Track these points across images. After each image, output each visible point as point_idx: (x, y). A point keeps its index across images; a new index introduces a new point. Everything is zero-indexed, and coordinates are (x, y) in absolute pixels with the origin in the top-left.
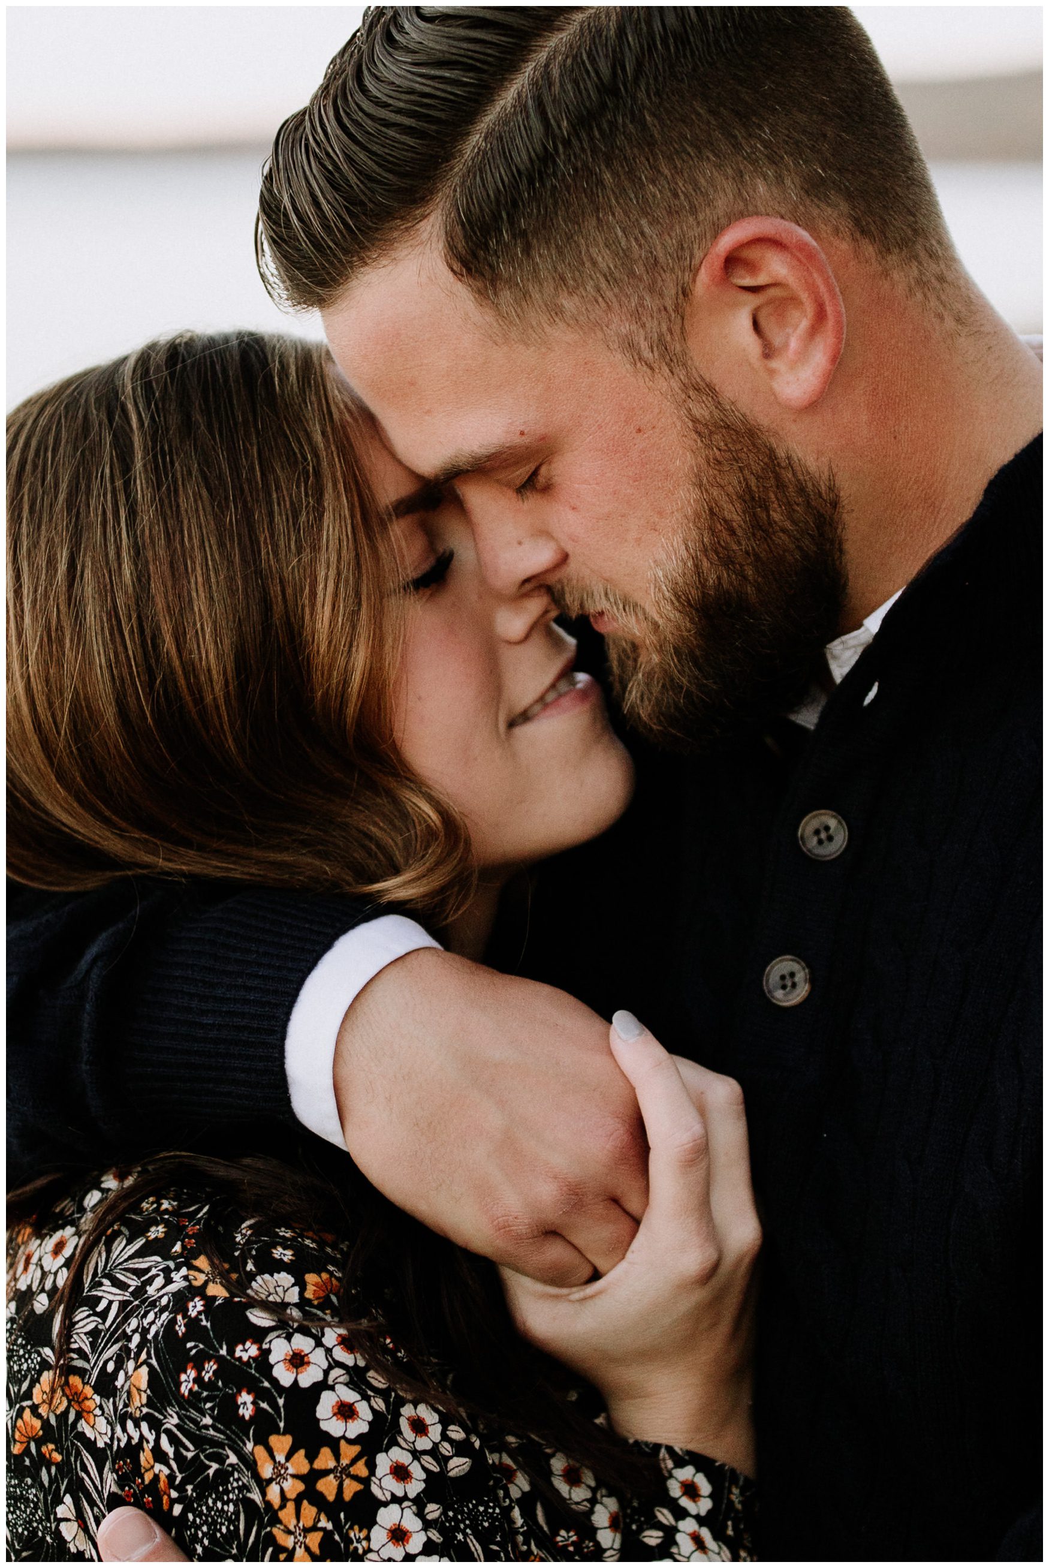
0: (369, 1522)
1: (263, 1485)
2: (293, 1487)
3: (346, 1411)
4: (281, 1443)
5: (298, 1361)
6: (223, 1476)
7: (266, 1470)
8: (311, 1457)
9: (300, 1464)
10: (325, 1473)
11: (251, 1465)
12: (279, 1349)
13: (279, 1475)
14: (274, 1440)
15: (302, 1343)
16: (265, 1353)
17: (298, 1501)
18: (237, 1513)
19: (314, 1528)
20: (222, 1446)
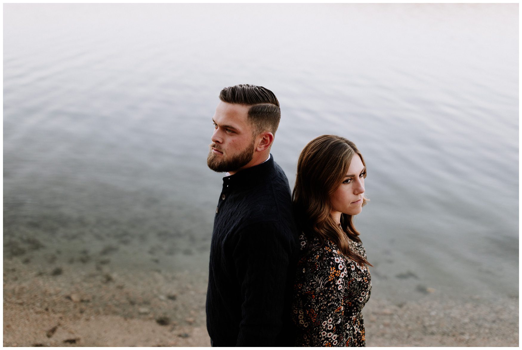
0: (338, 280)
1: (330, 271)
2: (333, 273)
3: (341, 267)
4: (334, 268)
5: (337, 260)
6: (326, 268)
7: (331, 270)
8: (336, 271)
9: (335, 271)
10: (337, 273)
11: (330, 269)
12: (336, 259)
13: (332, 271)
14: (333, 268)
15: (338, 258)
16: (334, 259)
17: (333, 274)
18: (326, 272)
19: (333, 278)
20: (327, 266)
